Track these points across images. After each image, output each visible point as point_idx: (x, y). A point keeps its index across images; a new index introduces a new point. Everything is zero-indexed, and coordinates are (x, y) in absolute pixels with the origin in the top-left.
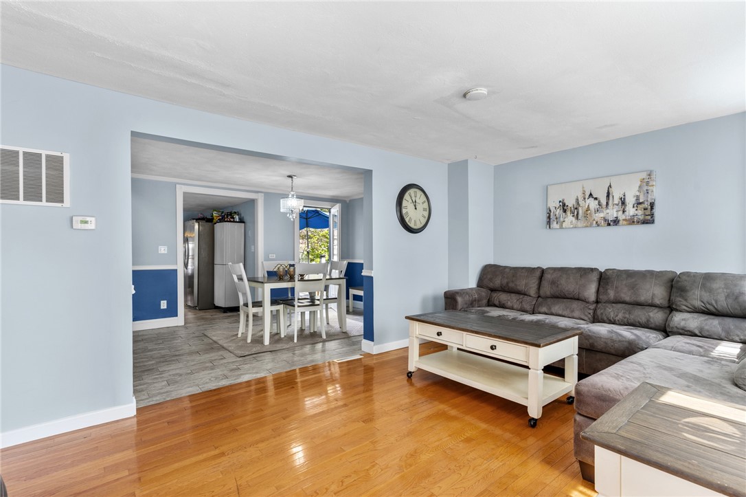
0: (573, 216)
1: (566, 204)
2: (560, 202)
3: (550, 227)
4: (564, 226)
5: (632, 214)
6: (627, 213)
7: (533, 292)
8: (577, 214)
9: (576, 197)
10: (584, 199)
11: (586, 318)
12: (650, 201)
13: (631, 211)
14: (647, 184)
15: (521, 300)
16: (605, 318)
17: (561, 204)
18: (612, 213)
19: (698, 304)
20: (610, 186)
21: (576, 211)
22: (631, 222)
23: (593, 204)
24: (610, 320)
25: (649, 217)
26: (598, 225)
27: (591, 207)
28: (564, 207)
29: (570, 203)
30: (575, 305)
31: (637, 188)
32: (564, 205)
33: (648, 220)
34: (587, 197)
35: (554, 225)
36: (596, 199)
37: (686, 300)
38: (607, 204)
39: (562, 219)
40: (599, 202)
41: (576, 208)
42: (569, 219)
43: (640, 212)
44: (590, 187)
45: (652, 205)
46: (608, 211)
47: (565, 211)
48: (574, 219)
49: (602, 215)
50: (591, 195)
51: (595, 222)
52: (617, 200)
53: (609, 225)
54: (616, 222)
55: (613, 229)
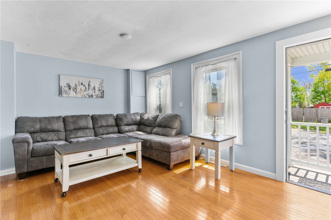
0: (74, 92)
1: (70, 86)
2: (67, 84)
3: (61, 96)
4: (69, 96)
5: (97, 94)
6: (96, 93)
7: (62, 129)
8: (76, 91)
9: (75, 83)
10: (79, 85)
11: (92, 135)
12: (103, 90)
13: (97, 93)
14: (102, 84)
15: (57, 135)
16: (100, 133)
17: (68, 85)
18: (91, 92)
19: (125, 123)
20: (90, 81)
21: (75, 89)
22: (97, 97)
23: (83, 88)
24: (102, 134)
25: (103, 96)
26: (85, 97)
27: (82, 89)
28: (69, 87)
29: (72, 85)
30: (87, 131)
31: (99, 85)
32: (69, 86)
33: (102, 97)
34: (80, 84)
35: (64, 95)
36: (84, 86)
37: (123, 122)
38: (89, 89)
39: (68, 93)
40: (85, 87)
41: (75, 88)
42: (72, 93)
43: (100, 93)
44: (81, 80)
45: (103, 91)
46: (89, 91)
47: (70, 89)
48: (74, 93)
49: (87, 93)
50: (82, 84)
51: (84, 95)
52: (92, 88)
53: (89, 97)
54: (92, 96)
55: (90, 99)
